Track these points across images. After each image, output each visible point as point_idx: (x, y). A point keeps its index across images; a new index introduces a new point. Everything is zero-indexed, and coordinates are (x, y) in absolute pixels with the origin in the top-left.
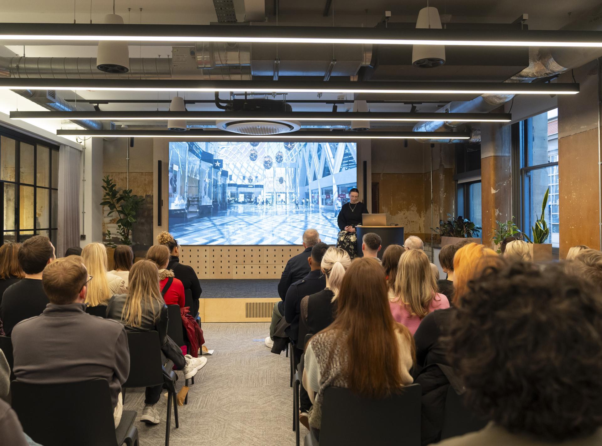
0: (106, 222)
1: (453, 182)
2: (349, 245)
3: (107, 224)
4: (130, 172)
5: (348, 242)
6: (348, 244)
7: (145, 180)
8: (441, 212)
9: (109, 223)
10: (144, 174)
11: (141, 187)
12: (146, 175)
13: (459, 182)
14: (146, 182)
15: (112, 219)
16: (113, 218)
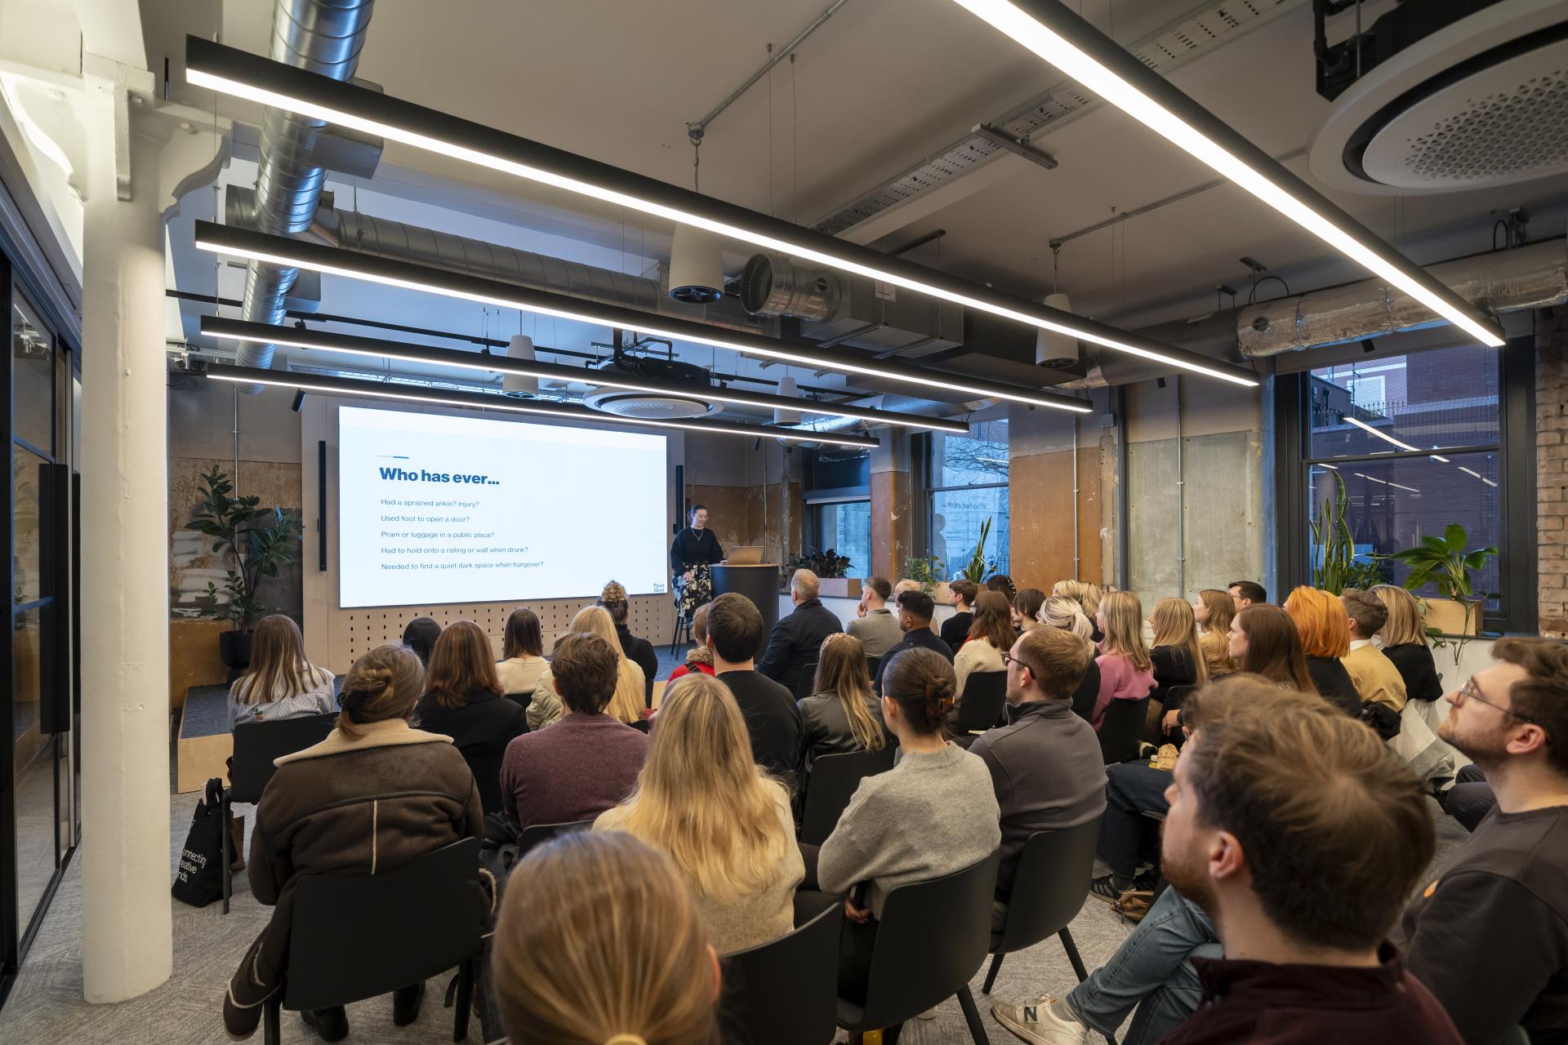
0: (178, 565)
1: (800, 502)
2: (707, 595)
3: (182, 568)
4: (239, 459)
5: (705, 590)
6: (705, 593)
7: (278, 478)
8: (786, 543)
9: (188, 568)
10: (276, 465)
11: (269, 491)
12: (280, 468)
13: (809, 502)
14: (281, 483)
15: (196, 559)
16: (199, 556)
